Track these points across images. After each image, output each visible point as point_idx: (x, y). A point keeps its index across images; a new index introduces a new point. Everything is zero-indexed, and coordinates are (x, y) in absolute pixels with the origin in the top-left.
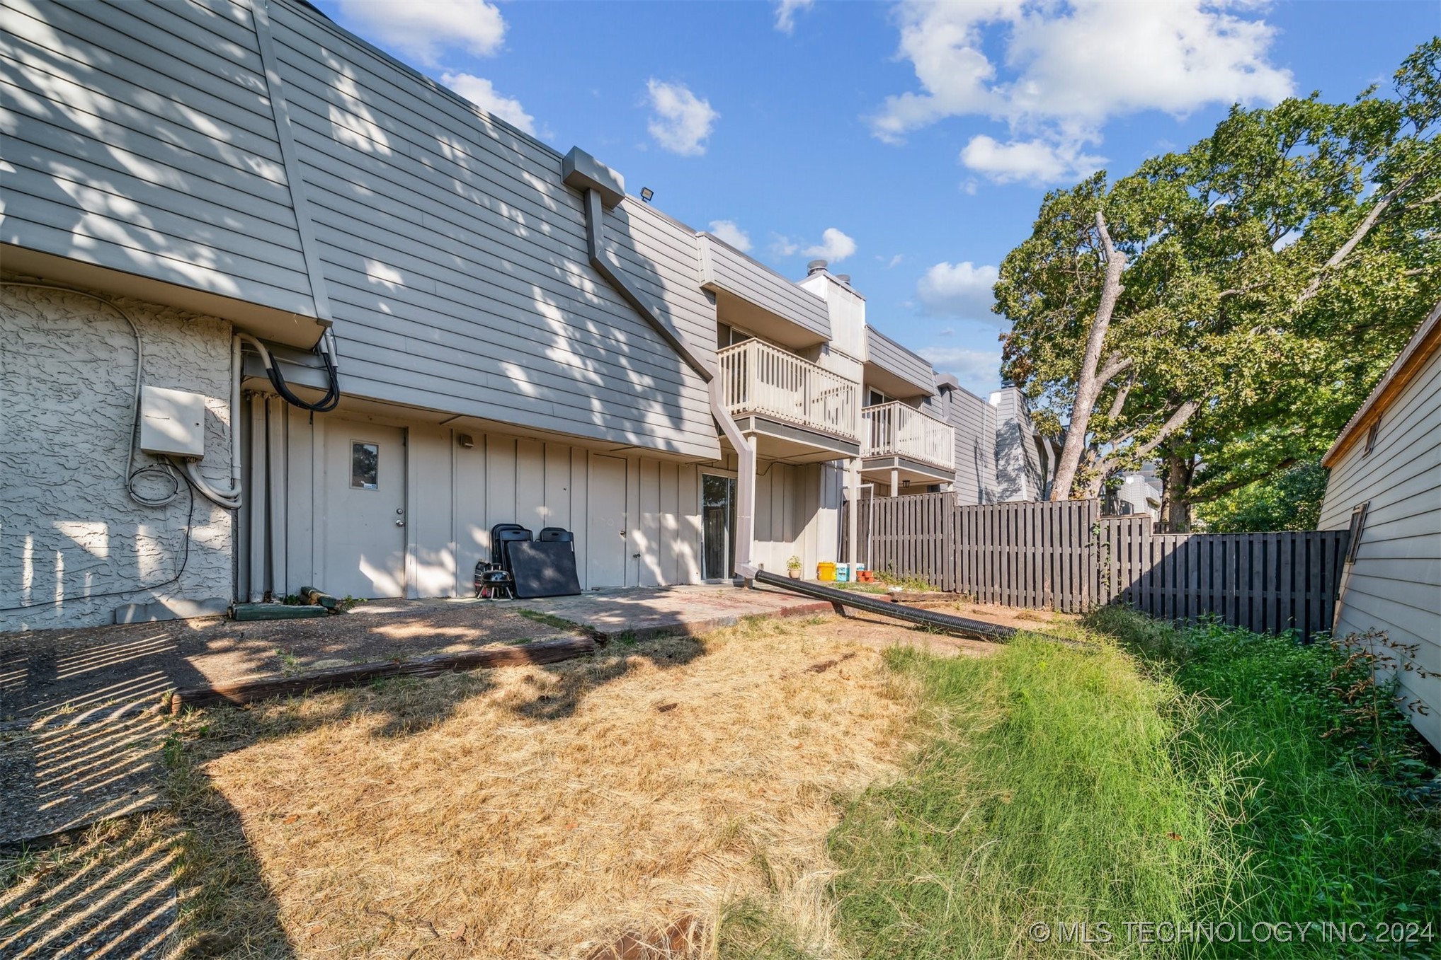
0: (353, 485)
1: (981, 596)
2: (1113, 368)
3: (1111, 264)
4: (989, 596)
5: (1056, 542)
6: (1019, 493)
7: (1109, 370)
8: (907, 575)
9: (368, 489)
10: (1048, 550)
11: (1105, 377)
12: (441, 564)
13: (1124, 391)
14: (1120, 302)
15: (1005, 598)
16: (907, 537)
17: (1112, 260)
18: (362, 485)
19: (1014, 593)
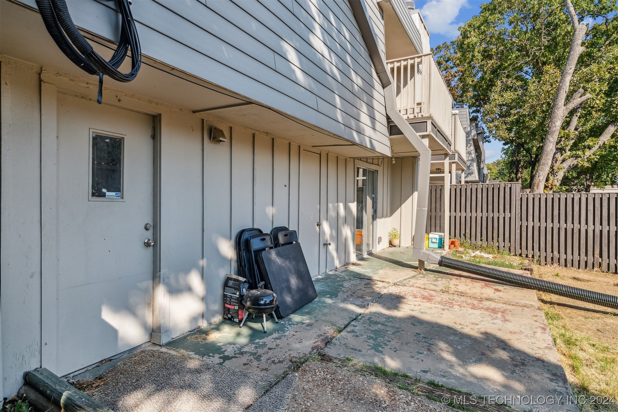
0: (93, 195)
1: (543, 259)
2: (577, 101)
3: (577, 32)
4: (549, 259)
5: (605, 222)
6: (472, 175)
7: (575, 101)
8: (479, 243)
9: (112, 200)
10: (598, 228)
11: (571, 106)
12: (189, 289)
13: (577, 116)
14: (581, 57)
15: (562, 261)
16: (479, 214)
17: (578, 30)
18: (104, 195)
19: (570, 257)
